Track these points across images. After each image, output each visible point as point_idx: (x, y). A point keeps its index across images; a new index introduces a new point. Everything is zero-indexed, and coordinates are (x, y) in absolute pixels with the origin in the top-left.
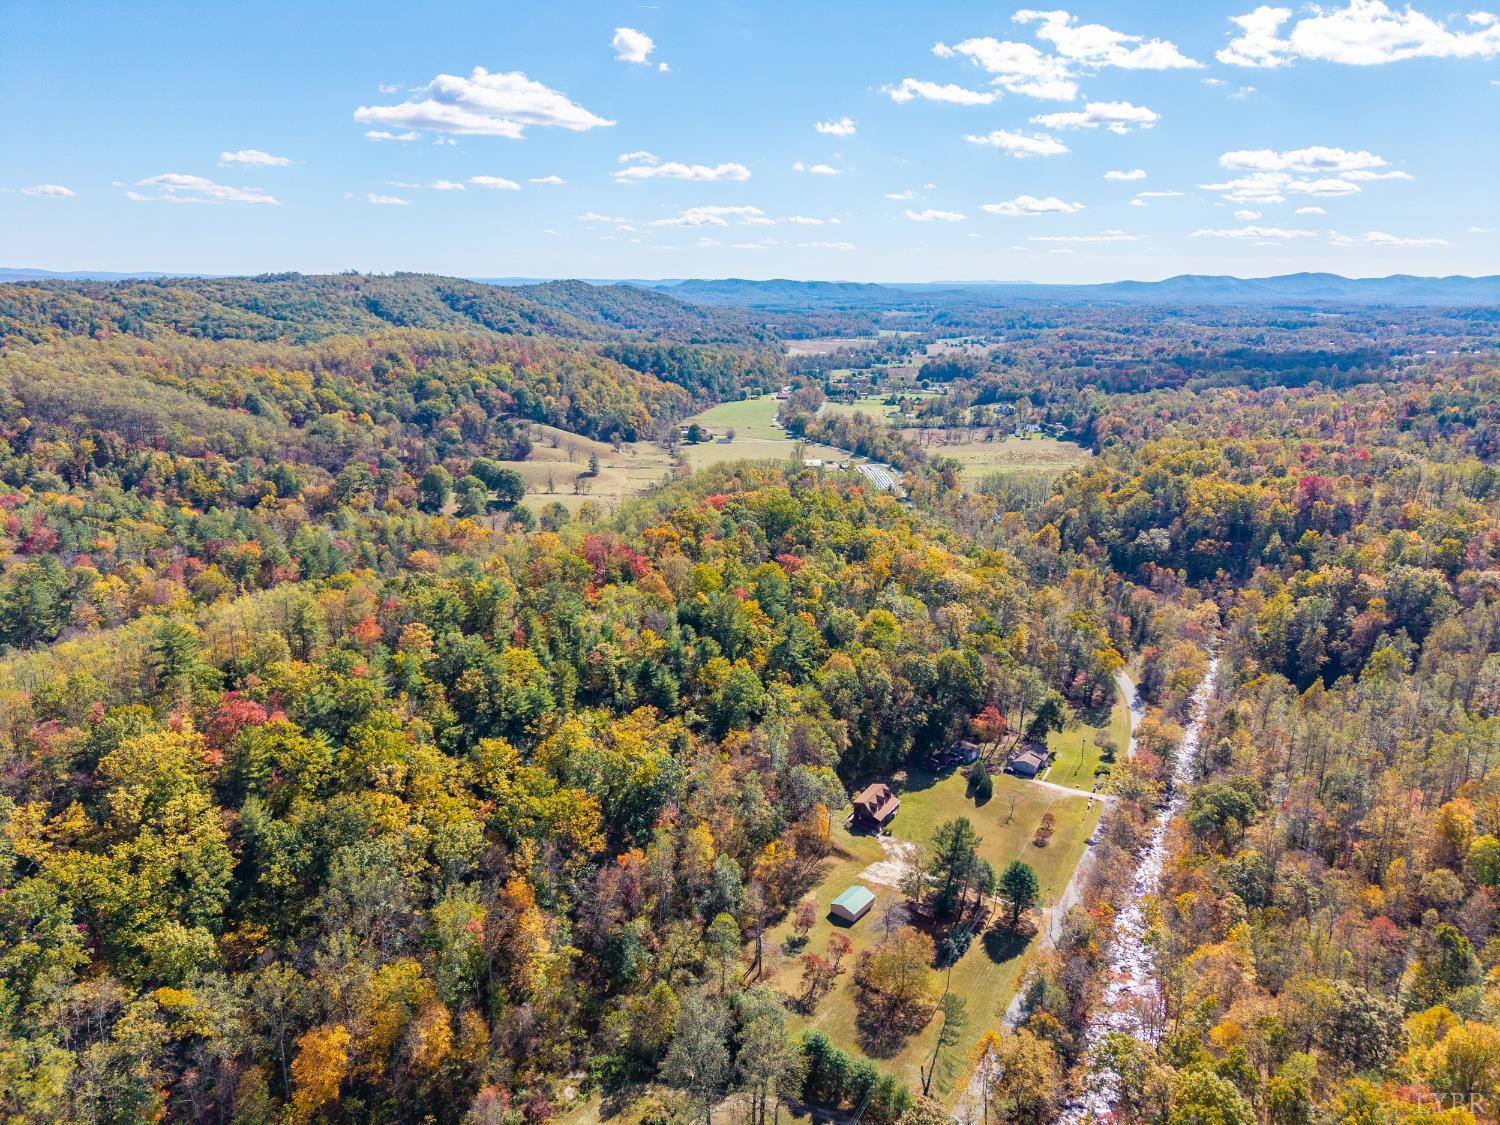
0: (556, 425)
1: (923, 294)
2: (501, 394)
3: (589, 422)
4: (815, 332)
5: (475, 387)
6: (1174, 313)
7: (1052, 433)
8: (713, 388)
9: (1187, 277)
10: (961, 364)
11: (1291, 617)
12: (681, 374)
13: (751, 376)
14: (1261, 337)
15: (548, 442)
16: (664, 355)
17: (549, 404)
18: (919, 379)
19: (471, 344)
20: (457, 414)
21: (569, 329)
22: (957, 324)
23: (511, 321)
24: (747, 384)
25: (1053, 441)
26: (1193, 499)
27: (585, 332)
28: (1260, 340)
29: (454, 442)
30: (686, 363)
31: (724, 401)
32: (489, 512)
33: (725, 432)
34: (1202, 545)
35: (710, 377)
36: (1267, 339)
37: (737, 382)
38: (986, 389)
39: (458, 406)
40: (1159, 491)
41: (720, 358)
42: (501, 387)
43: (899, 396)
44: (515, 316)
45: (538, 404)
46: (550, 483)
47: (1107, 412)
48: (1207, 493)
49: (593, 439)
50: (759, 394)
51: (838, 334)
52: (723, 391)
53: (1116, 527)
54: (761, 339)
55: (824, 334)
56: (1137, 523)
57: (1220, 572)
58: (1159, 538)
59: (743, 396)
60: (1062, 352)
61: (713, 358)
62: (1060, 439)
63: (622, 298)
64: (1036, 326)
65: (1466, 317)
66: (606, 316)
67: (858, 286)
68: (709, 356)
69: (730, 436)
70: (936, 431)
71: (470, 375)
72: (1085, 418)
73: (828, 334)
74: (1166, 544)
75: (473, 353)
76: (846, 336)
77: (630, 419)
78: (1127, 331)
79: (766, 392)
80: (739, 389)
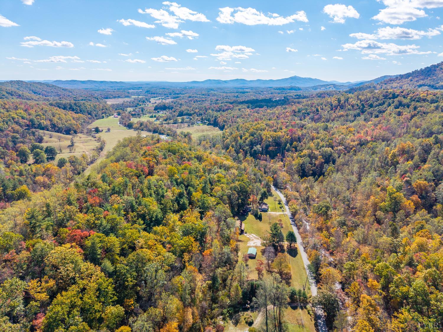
0: (48, 130)
1: (138, 85)
2: (24, 121)
3: (59, 128)
4: (112, 97)
5: (13, 119)
6: (212, 90)
7: (205, 123)
8: (94, 115)
9: (210, 80)
10: (166, 105)
11: (301, 163)
12: (81, 111)
13: (104, 111)
14: (237, 96)
15: (49, 136)
16: (73, 105)
17: (43, 123)
18: (154, 110)
19: (5, 103)
20: (10, 129)
21: (27, 97)
22: (154, 94)
23: (3, 95)
24: (103, 113)
25: (206, 126)
26: (264, 137)
27: (35, 98)
28: (237, 97)
29: (17, 138)
30: (81, 107)
31: (97, 119)
32: (48, 161)
33: (107, 128)
34: (271, 148)
35: (91, 111)
36: (239, 96)
37: (100, 113)
38: (180, 112)
39: (9, 126)
40: (255, 136)
41: (92, 105)
42: (23, 118)
43: (154, 115)
44: (5, 93)
45: (40, 123)
46: (60, 149)
47: (219, 117)
48: (267, 135)
49: (64, 134)
50: (108, 116)
51: (119, 97)
52: (96, 116)
53: (247, 146)
54: (97, 99)
55: (115, 97)
56: (252, 144)
57: (278, 155)
58: (258, 147)
59: (103, 117)
60: (191, 101)
61: (90, 105)
62: (208, 125)
63: (39, 87)
64: (177, 94)
65: (278, 90)
66: (35, 93)
67: (116, 82)
68: (89, 105)
69: (109, 130)
70: (171, 125)
71: (9, 115)
72: (213, 119)
73: (116, 97)
74: (261, 149)
75: (7, 106)
76: (122, 98)
77: (74, 126)
78: (203, 95)
79: (110, 115)
80: (101, 116)
